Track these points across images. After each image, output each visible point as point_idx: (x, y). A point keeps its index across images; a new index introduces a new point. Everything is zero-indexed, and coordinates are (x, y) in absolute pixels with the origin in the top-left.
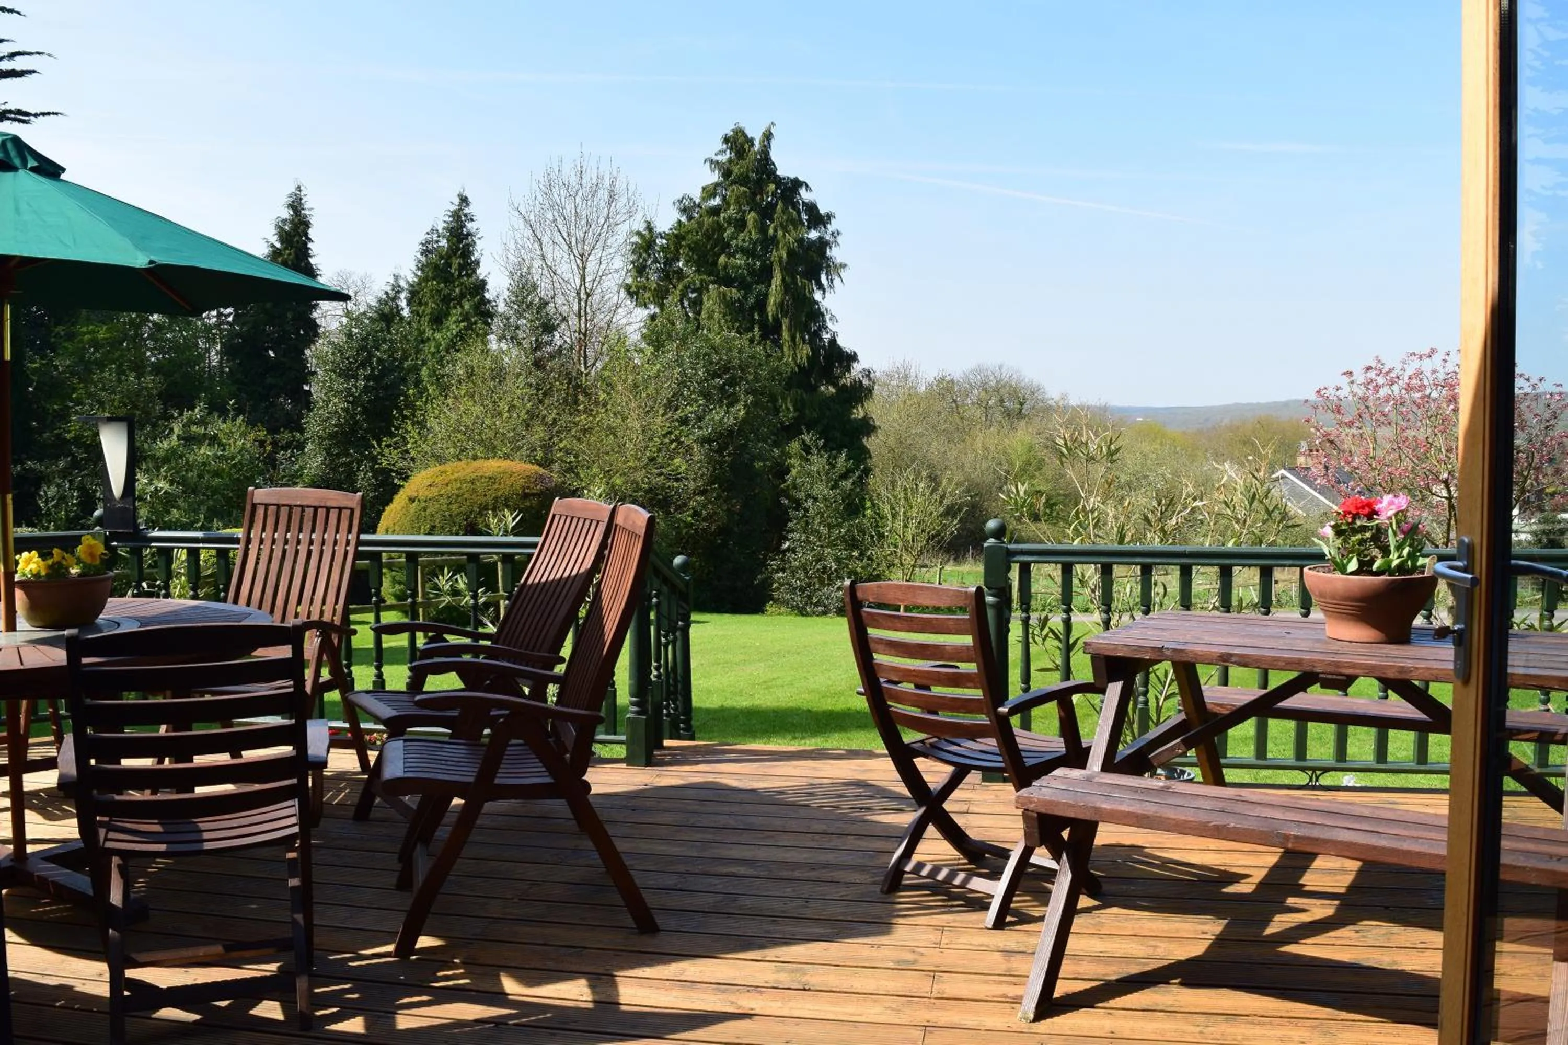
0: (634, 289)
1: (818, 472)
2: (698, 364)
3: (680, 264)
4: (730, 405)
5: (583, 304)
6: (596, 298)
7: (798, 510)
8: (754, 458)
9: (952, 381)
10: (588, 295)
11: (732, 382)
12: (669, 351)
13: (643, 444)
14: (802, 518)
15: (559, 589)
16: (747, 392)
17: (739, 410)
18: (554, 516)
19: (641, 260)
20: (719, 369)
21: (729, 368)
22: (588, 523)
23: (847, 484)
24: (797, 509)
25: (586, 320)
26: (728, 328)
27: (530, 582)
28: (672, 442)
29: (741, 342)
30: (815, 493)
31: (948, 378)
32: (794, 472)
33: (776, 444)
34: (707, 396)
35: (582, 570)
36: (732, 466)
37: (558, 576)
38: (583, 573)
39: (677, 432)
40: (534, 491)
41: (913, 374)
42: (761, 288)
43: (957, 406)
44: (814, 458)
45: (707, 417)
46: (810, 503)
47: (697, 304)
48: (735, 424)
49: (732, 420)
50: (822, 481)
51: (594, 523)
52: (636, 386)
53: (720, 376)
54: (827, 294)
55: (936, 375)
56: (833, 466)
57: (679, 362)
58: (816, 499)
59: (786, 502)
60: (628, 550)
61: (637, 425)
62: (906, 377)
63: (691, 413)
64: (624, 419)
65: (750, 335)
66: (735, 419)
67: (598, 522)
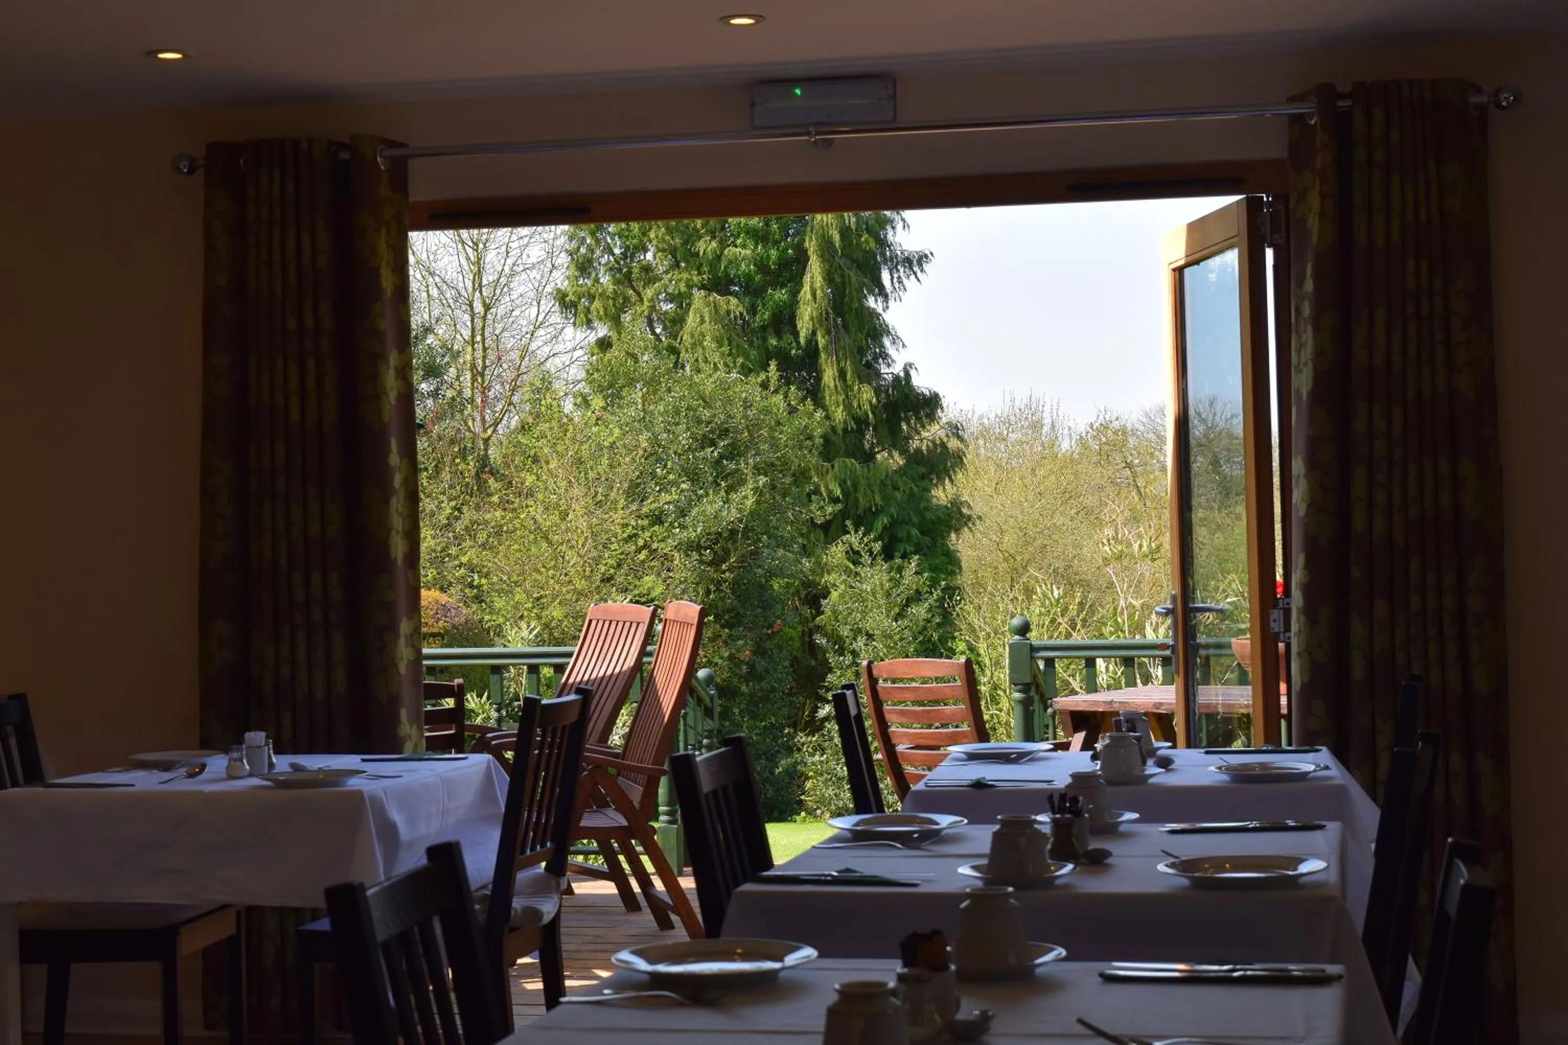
0: (571, 297)
1: (874, 593)
2: (678, 424)
3: (649, 256)
4: (730, 489)
5: (479, 323)
6: (501, 310)
7: (842, 654)
8: (771, 574)
9: (1124, 430)
10: (487, 308)
11: (733, 453)
12: (630, 404)
13: (595, 554)
14: (849, 667)
15: (602, 687)
16: (758, 470)
17: (746, 497)
18: (590, 621)
19: (583, 250)
20: (712, 432)
21: (727, 430)
22: (628, 624)
23: (920, 611)
24: (841, 652)
25: (485, 349)
26: (726, 365)
27: (571, 681)
28: (639, 551)
29: (750, 388)
30: (869, 625)
31: (1116, 425)
32: (834, 595)
33: (805, 551)
34: (694, 476)
35: (625, 668)
36: (735, 584)
37: (601, 674)
38: (626, 671)
39: (647, 534)
40: (436, 630)
41: (1047, 421)
42: (781, 295)
43: (1135, 477)
44: (864, 571)
45: (694, 512)
46: (861, 642)
47: (676, 323)
48: (741, 521)
49: (734, 514)
50: (879, 607)
51: (634, 625)
52: (580, 461)
53: (713, 443)
54: (891, 303)
55: (1092, 419)
56: (897, 583)
57: (645, 421)
58: (870, 637)
59: (824, 641)
60: (680, 636)
61: (583, 524)
62: (1036, 426)
63: (669, 503)
64: (564, 516)
65: (763, 376)
66: (740, 511)
67: (638, 624)
